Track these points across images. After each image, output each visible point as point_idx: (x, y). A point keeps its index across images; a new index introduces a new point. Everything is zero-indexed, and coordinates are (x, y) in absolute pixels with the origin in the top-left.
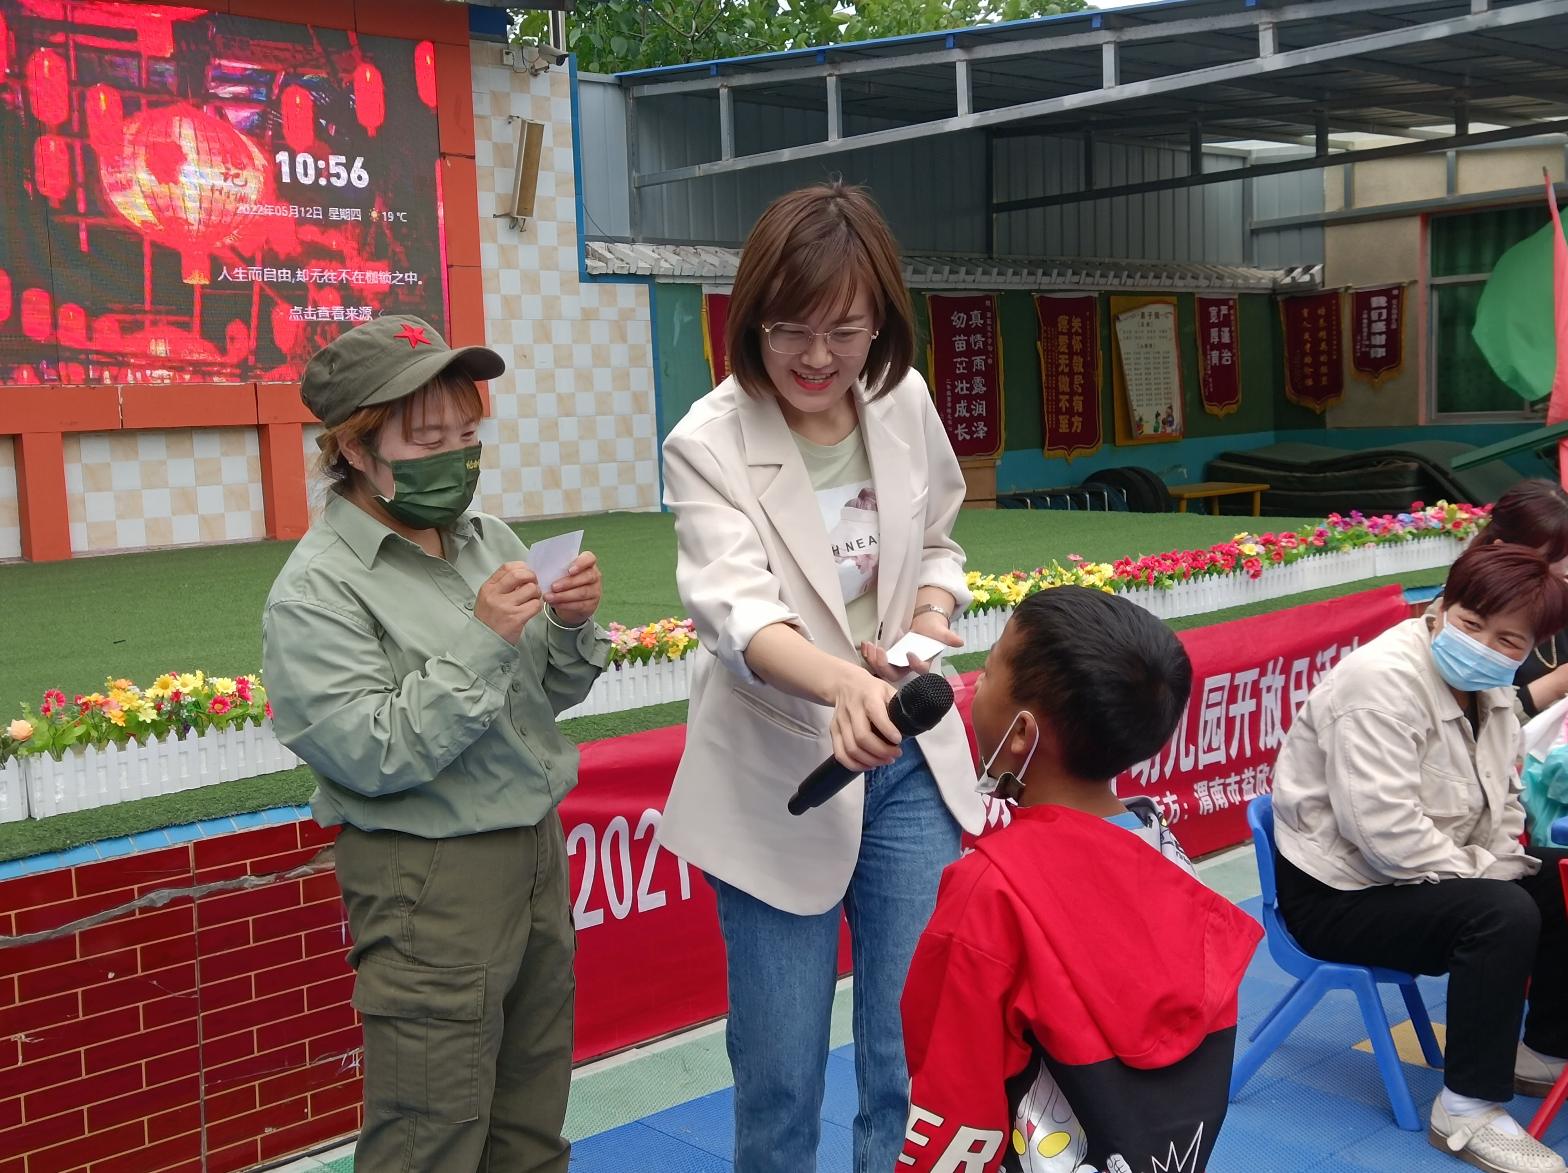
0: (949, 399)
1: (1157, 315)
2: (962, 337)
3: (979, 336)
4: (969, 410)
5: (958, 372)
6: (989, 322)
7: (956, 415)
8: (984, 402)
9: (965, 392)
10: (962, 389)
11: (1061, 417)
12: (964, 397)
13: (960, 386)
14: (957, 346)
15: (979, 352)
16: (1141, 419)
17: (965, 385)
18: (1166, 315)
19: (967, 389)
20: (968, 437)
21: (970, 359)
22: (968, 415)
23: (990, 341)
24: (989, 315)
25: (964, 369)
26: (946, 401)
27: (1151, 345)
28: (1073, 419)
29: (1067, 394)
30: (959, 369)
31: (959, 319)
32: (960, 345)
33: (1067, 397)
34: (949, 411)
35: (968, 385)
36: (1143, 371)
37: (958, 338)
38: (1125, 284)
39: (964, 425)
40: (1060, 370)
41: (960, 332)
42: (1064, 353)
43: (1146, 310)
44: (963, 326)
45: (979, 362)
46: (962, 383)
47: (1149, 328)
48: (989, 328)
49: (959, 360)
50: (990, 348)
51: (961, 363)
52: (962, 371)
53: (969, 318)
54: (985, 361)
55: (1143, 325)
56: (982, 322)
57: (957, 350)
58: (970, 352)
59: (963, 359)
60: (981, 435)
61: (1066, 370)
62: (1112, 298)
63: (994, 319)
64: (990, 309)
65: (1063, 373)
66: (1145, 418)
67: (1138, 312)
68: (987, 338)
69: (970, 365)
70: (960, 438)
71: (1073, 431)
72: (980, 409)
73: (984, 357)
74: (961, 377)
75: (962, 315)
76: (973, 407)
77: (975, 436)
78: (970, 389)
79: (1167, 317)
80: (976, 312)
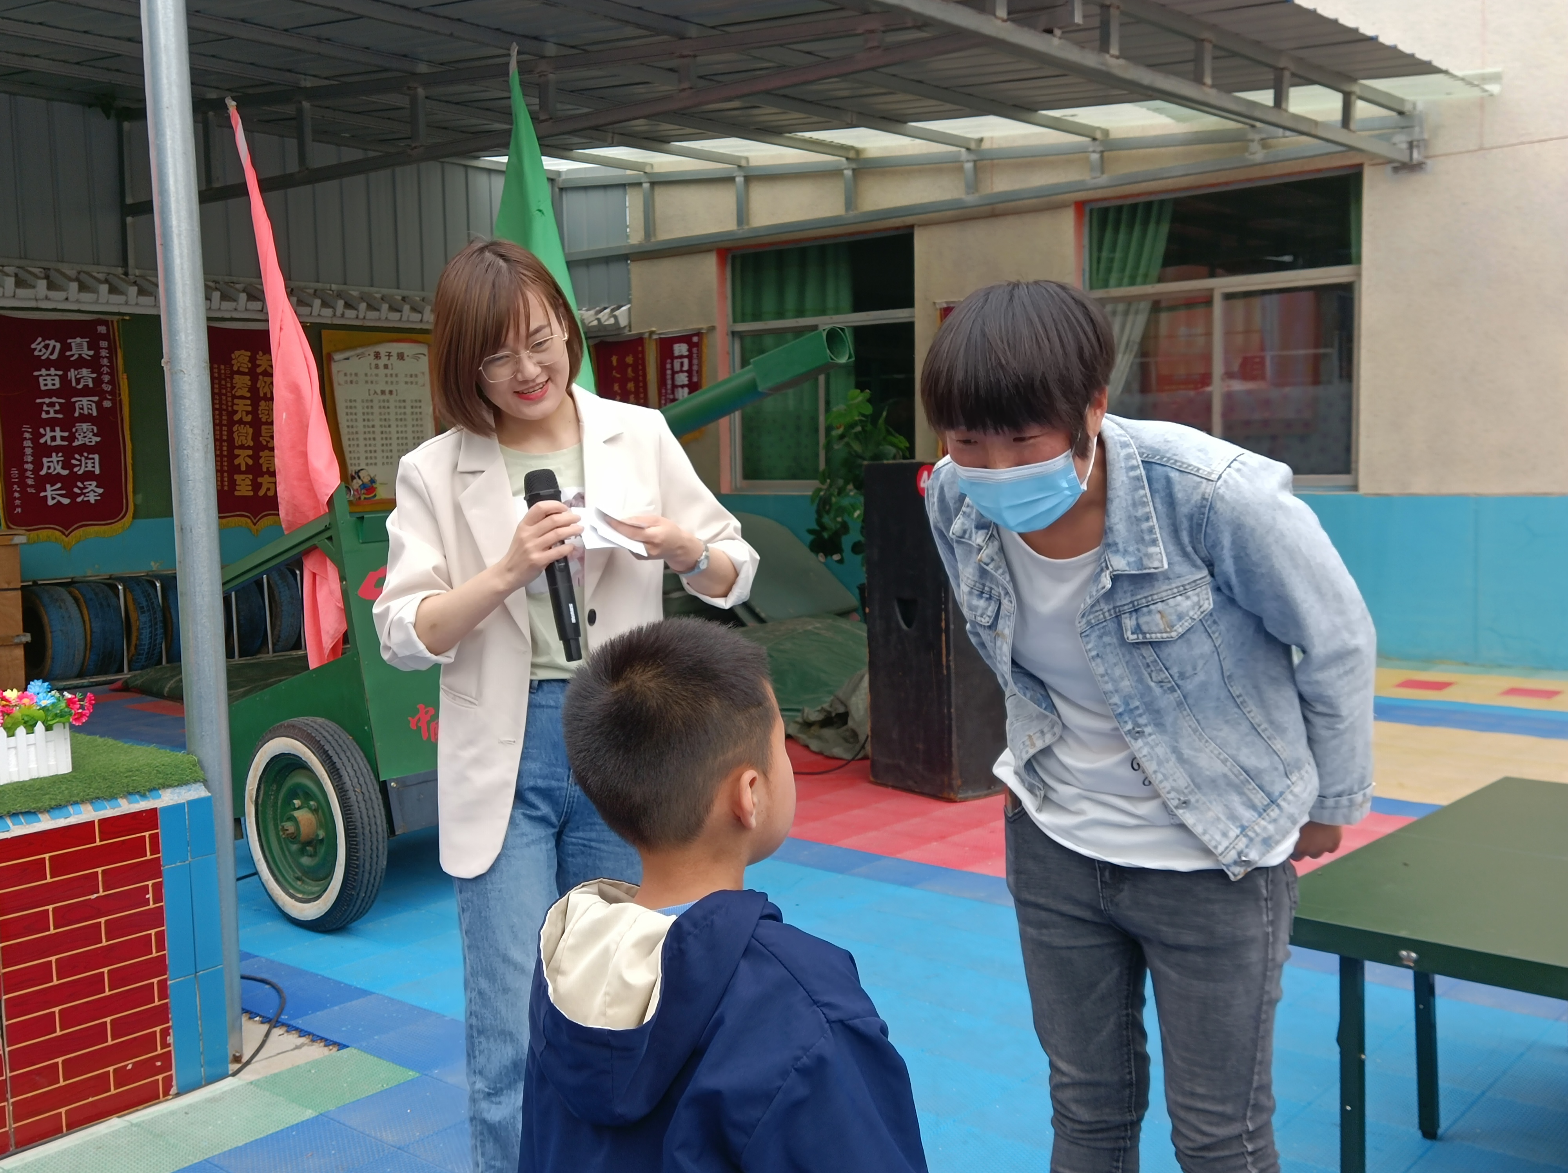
0: (28, 451)
1: (401, 356)
2: (53, 371)
3: (85, 372)
4: (66, 465)
5: (44, 416)
6: (104, 353)
7: (43, 472)
8: (96, 457)
9: (58, 442)
10: (53, 439)
11: (238, 478)
12: (57, 449)
13: (49, 434)
14: (42, 382)
15: (86, 392)
16: (373, 481)
17: (58, 433)
18: (416, 357)
19: (63, 438)
20: (66, 501)
21: (68, 399)
22: (65, 472)
23: (106, 378)
24: (104, 344)
25: (56, 412)
26: (24, 454)
27: (391, 392)
28: (260, 480)
29: (249, 448)
30: (48, 412)
31: (46, 347)
32: (49, 380)
33: (250, 452)
34: (29, 466)
35: (66, 434)
36: (377, 423)
37: (44, 372)
38: (343, 315)
39: (59, 485)
40: (236, 417)
41: (48, 364)
42: (242, 397)
43: (383, 349)
44: (54, 357)
45: (85, 404)
46: (53, 430)
47: (389, 372)
48: (105, 362)
49: (47, 400)
50: (107, 388)
51: (52, 405)
52: (52, 415)
53: (66, 347)
54: (99, 404)
55: (377, 367)
56: (91, 353)
57: (43, 388)
58: (67, 390)
59: (54, 399)
60: (92, 499)
61: (249, 418)
62: (325, 333)
63: (112, 350)
64: (105, 337)
65: (241, 422)
66: (379, 479)
67: (371, 350)
68: (100, 374)
69: (67, 409)
70: (51, 502)
71: (261, 493)
72: (93, 464)
73: (96, 399)
74: (52, 423)
75: (52, 343)
76: (74, 462)
77: (79, 500)
78: (72, 438)
79: (418, 359)
80: (78, 340)
